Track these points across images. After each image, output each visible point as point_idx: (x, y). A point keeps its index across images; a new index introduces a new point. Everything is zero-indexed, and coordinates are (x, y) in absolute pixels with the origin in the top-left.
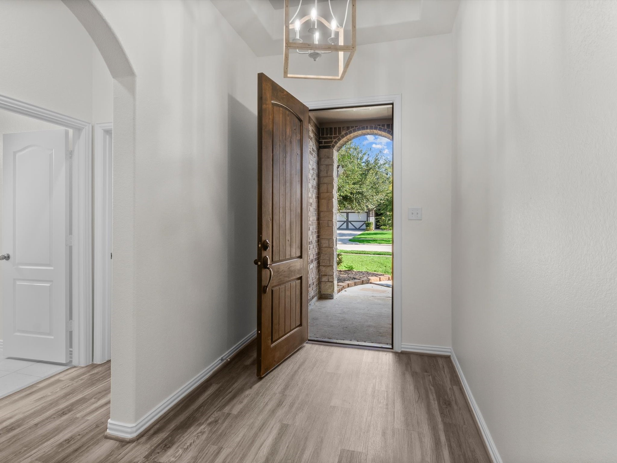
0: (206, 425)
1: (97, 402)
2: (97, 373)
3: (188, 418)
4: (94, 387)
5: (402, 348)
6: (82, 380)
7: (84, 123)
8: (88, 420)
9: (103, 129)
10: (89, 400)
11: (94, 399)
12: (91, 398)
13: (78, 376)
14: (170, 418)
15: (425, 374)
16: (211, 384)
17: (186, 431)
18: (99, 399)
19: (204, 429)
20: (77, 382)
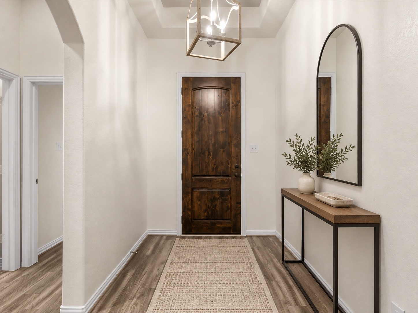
0: (136, 299)
1: (39, 296)
2: (29, 274)
3: (121, 296)
4: (31, 285)
5: (246, 233)
6: (17, 281)
7: (15, 76)
8: (38, 310)
9: (30, 81)
10: (31, 295)
11: (35, 294)
12: (33, 293)
13: (13, 279)
14: (106, 298)
15: (265, 247)
16: (128, 271)
17: (123, 305)
18: (40, 294)
19: (136, 301)
20: (13, 283)
